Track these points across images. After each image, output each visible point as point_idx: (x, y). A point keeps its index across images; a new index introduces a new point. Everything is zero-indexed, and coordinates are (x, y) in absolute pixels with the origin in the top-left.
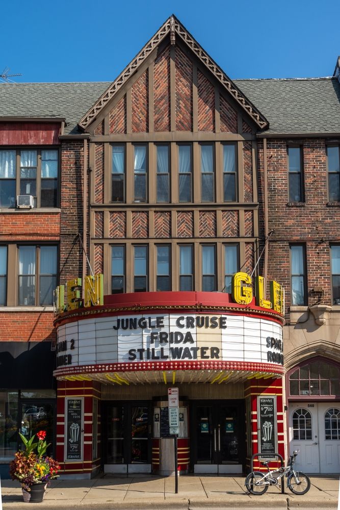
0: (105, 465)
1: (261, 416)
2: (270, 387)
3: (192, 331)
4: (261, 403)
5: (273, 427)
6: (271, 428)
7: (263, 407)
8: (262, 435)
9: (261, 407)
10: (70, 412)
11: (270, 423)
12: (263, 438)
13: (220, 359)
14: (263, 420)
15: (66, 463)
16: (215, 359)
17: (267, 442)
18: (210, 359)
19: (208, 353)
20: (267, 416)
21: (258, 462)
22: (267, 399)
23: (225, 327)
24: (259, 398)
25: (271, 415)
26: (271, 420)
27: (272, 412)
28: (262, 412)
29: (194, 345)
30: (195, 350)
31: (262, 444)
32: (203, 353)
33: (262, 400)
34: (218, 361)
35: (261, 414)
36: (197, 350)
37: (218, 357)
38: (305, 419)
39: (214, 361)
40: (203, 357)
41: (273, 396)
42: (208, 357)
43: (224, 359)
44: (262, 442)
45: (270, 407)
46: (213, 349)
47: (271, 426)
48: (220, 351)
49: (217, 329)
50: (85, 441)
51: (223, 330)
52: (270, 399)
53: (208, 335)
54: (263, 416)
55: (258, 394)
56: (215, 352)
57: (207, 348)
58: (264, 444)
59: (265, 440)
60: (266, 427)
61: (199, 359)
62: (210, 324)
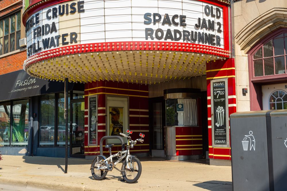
0: (152, 150)
1: (214, 101)
2: (222, 69)
3: (56, 20)
4: (214, 88)
5: (225, 111)
6: (223, 113)
7: (216, 91)
8: (216, 121)
9: (214, 91)
10: (91, 107)
11: (222, 108)
12: (216, 124)
13: (78, 43)
14: (216, 105)
15: (89, 147)
16: (74, 44)
17: (220, 127)
18: (70, 44)
19: (68, 39)
20: (219, 100)
21: (212, 148)
22: (219, 82)
23: (83, 11)
24: (212, 82)
25: (223, 99)
26: (223, 104)
27: (224, 96)
28: (215, 97)
29: (57, 34)
30: (58, 37)
31: (215, 130)
32: (64, 39)
33: (215, 85)
34: (77, 46)
35: (214, 99)
36: (59, 38)
37: (76, 42)
38: (283, 102)
39: (73, 46)
40: (64, 44)
41: (225, 78)
42: (67, 43)
43: (82, 43)
44: (216, 127)
45: (222, 91)
46: (72, 34)
47: (223, 110)
48: (78, 35)
49: (77, 14)
50: (98, 129)
51: (81, 14)
52: (222, 82)
53: (68, 22)
54: (216, 100)
55: (212, 78)
56: (74, 36)
57: (67, 35)
58: (217, 130)
59: (218, 126)
60: (219, 112)
61: (61, 46)
62: (70, 10)
